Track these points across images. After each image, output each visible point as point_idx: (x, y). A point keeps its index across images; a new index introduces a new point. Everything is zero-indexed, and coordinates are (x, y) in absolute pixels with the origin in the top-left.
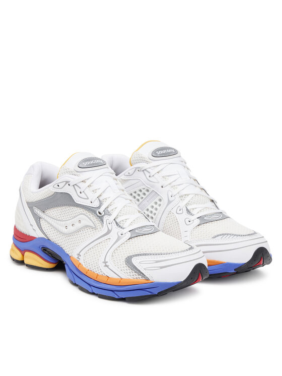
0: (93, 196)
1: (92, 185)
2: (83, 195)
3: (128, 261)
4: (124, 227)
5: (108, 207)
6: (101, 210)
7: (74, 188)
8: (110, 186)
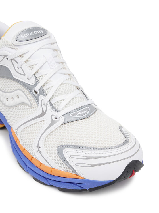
0: (29, 73)
1: (29, 60)
2: (20, 70)
3: (60, 150)
4: (58, 109)
5: (44, 85)
6: (37, 89)
7: (12, 63)
8: (47, 62)
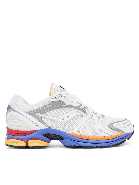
2: (69, 101)
7: (65, 98)
